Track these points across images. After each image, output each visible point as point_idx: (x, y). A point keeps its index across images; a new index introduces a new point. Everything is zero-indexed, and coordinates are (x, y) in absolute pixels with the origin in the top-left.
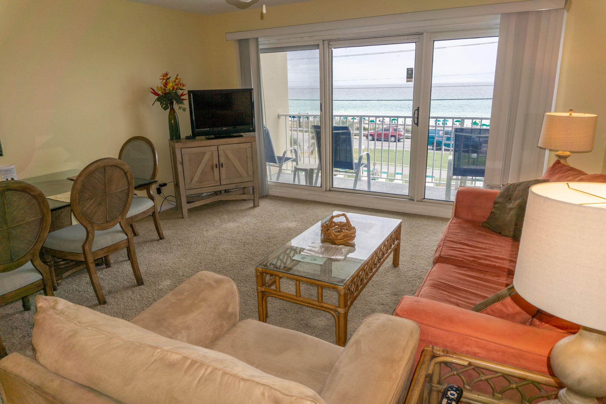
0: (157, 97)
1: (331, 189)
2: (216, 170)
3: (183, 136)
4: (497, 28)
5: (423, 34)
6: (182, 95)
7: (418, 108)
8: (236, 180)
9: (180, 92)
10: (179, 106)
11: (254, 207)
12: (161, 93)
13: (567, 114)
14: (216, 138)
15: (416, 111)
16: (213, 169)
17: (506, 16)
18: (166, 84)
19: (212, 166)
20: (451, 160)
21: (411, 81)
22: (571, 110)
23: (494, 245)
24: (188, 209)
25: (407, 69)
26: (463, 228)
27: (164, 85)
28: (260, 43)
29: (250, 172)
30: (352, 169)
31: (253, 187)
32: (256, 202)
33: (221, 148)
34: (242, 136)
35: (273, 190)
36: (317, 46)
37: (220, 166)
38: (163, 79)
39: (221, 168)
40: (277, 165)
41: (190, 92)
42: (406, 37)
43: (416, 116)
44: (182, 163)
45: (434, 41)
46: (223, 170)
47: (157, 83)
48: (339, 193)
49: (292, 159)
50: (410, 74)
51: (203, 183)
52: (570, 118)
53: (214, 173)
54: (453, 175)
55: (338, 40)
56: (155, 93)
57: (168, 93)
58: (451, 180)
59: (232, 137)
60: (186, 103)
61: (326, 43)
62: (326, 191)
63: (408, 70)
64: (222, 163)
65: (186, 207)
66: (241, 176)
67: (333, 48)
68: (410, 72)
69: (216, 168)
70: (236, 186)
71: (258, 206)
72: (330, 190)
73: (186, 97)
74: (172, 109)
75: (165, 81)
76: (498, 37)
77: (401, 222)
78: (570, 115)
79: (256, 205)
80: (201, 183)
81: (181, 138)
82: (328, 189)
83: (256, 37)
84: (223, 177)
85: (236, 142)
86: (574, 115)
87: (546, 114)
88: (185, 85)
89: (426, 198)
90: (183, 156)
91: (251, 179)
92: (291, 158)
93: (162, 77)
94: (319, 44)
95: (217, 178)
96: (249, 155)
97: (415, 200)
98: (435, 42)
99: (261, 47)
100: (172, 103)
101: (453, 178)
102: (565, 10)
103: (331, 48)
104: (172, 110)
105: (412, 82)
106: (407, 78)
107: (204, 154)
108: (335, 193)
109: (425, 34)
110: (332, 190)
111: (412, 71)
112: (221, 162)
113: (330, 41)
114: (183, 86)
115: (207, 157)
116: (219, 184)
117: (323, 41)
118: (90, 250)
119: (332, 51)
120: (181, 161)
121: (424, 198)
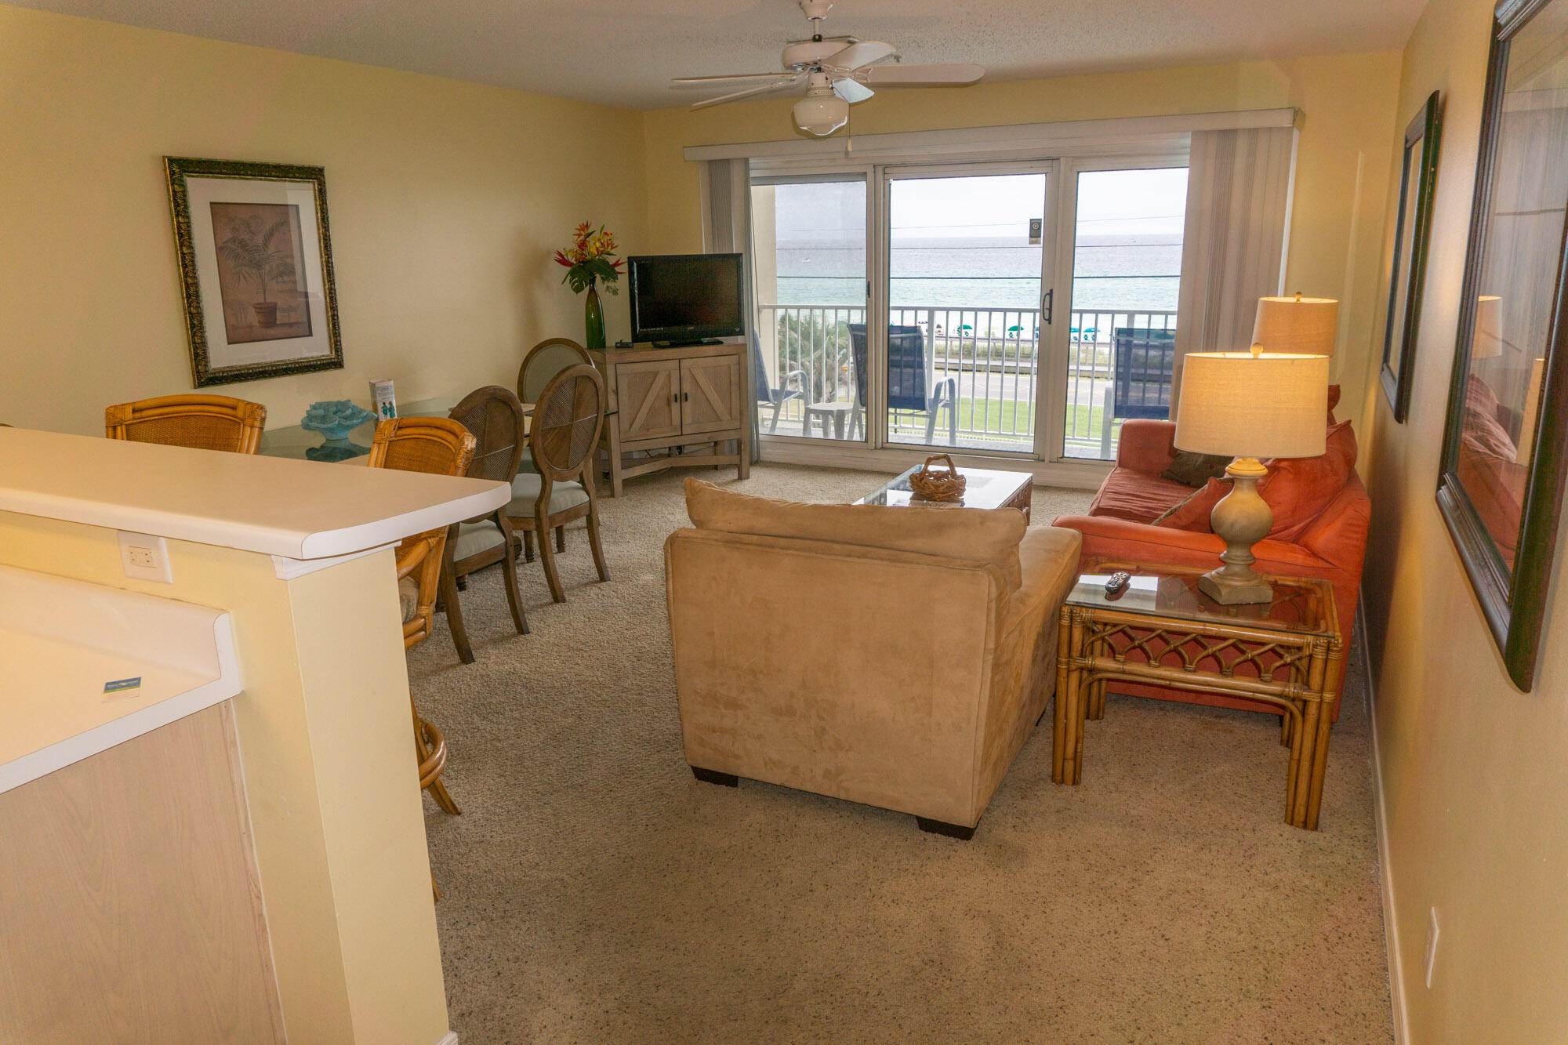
0: (569, 269)
1: (885, 445)
2: (675, 406)
3: (611, 341)
4: (1185, 154)
5: (1058, 159)
6: (616, 264)
7: (1051, 291)
8: (709, 427)
9: (612, 260)
10: (605, 285)
11: (740, 478)
12: (576, 260)
13: (1293, 300)
14: (673, 345)
15: (1048, 297)
16: (669, 405)
17: (1200, 135)
18: (583, 245)
19: (668, 399)
20: (1110, 389)
21: (1037, 242)
22: (1299, 293)
23: (1178, 497)
24: (623, 480)
25: (1031, 220)
26: (1131, 479)
27: (579, 247)
28: (751, 166)
29: (736, 413)
30: (923, 409)
31: (738, 440)
32: (744, 470)
33: (686, 363)
34: (720, 343)
35: (768, 450)
36: (862, 176)
37: (682, 398)
38: (580, 235)
39: (684, 404)
40: (771, 405)
41: (631, 260)
42: (1029, 164)
43: (1047, 305)
44: (617, 393)
45: (1078, 173)
46: (688, 406)
47: (567, 243)
48: (901, 453)
49: (796, 394)
50: (1035, 229)
51: (651, 430)
52: (1297, 306)
53: (671, 411)
54: (1115, 417)
55: (904, 165)
56: (563, 261)
57: (589, 261)
58: (1110, 426)
59: (701, 344)
60: (622, 282)
61: (880, 170)
62: (875, 449)
63: (1032, 222)
64: (686, 394)
65: (620, 475)
66: (719, 419)
67: (892, 180)
68: (1035, 226)
69: (676, 401)
70: (709, 438)
71: (748, 477)
72: (882, 448)
73: (623, 268)
74: (592, 291)
75: (582, 238)
76: (1188, 169)
77: (1032, 477)
78: (1298, 300)
79: (744, 475)
80: (648, 430)
81: (607, 345)
82: (879, 445)
83: (746, 156)
84: (687, 419)
85: (711, 354)
86: (1303, 300)
87: (1262, 299)
88: (616, 247)
89: (1065, 455)
90: (618, 377)
91: (736, 425)
92: (794, 393)
93: (578, 232)
94: (866, 173)
95: (676, 421)
96: (734, 379)
97: (1047, 461)
98: (1081, 174)
99: (752, 174)
100: (593, 281)
101: (1115, 422)
102: (1295, 128)
103: (889, 180)
104: (593, 295)
105: (1040, 243)
106: (1031, 236)
107: (655, 374)
108: (894, 452)
109: (1062, 159)
110: (886, 447)
111: (1040, 224)
112: (683, 392)
113: (886, 166)
114: (612, 248)
115: (661, 379)
116: (680, 434)
117: (874, 166)
118: (547, 512)
119: (890, 185)
120: (615, 388)
121: (1063, 457)
